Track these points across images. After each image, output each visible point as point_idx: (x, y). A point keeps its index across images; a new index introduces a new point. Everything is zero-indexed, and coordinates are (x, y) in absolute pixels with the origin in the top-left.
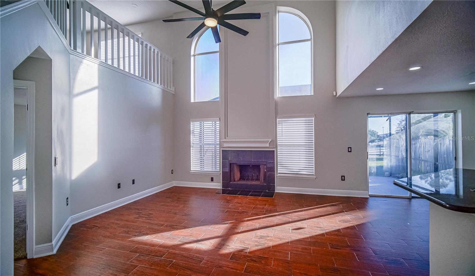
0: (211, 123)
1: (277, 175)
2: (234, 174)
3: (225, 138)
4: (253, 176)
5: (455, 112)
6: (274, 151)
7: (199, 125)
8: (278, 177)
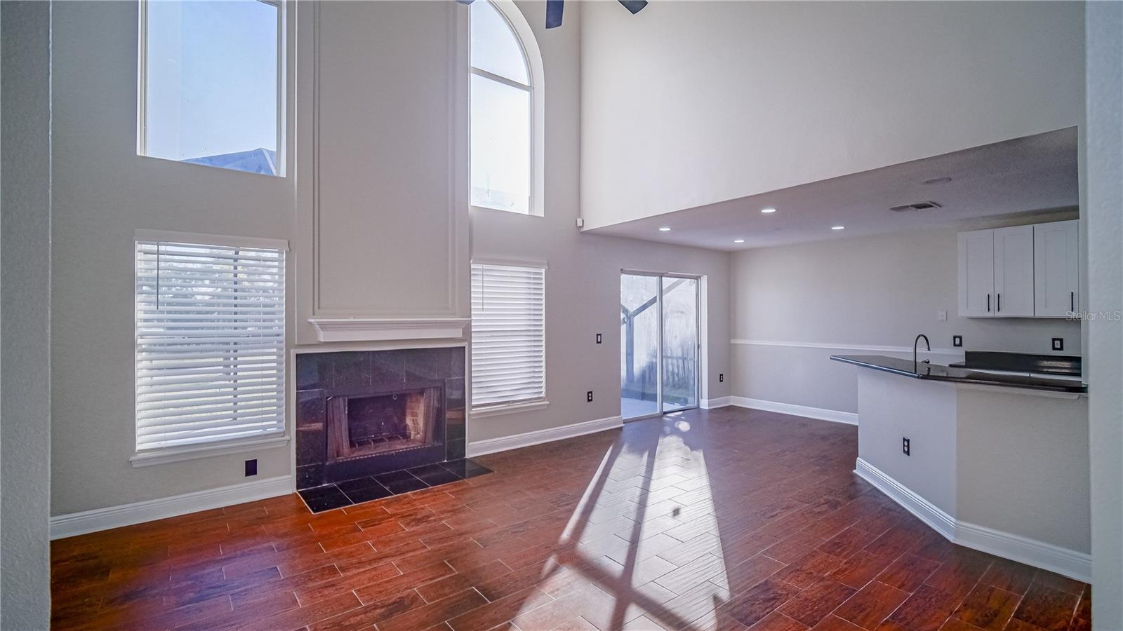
1: (471, 413)
3: (314, 314)
5: (698, 278)
6: (464, 347)
8: (473, 418)
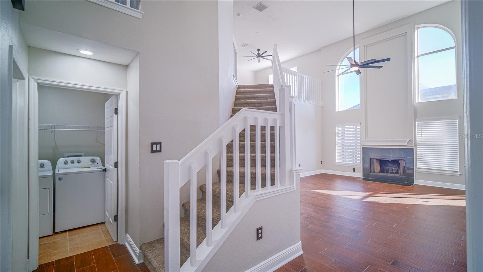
0: (352, 126)
2: (374, 167)
3: (365, 138)
4: (393, 170)
6: (413, 149)
7: (341, 128)
8: (417, 172)
